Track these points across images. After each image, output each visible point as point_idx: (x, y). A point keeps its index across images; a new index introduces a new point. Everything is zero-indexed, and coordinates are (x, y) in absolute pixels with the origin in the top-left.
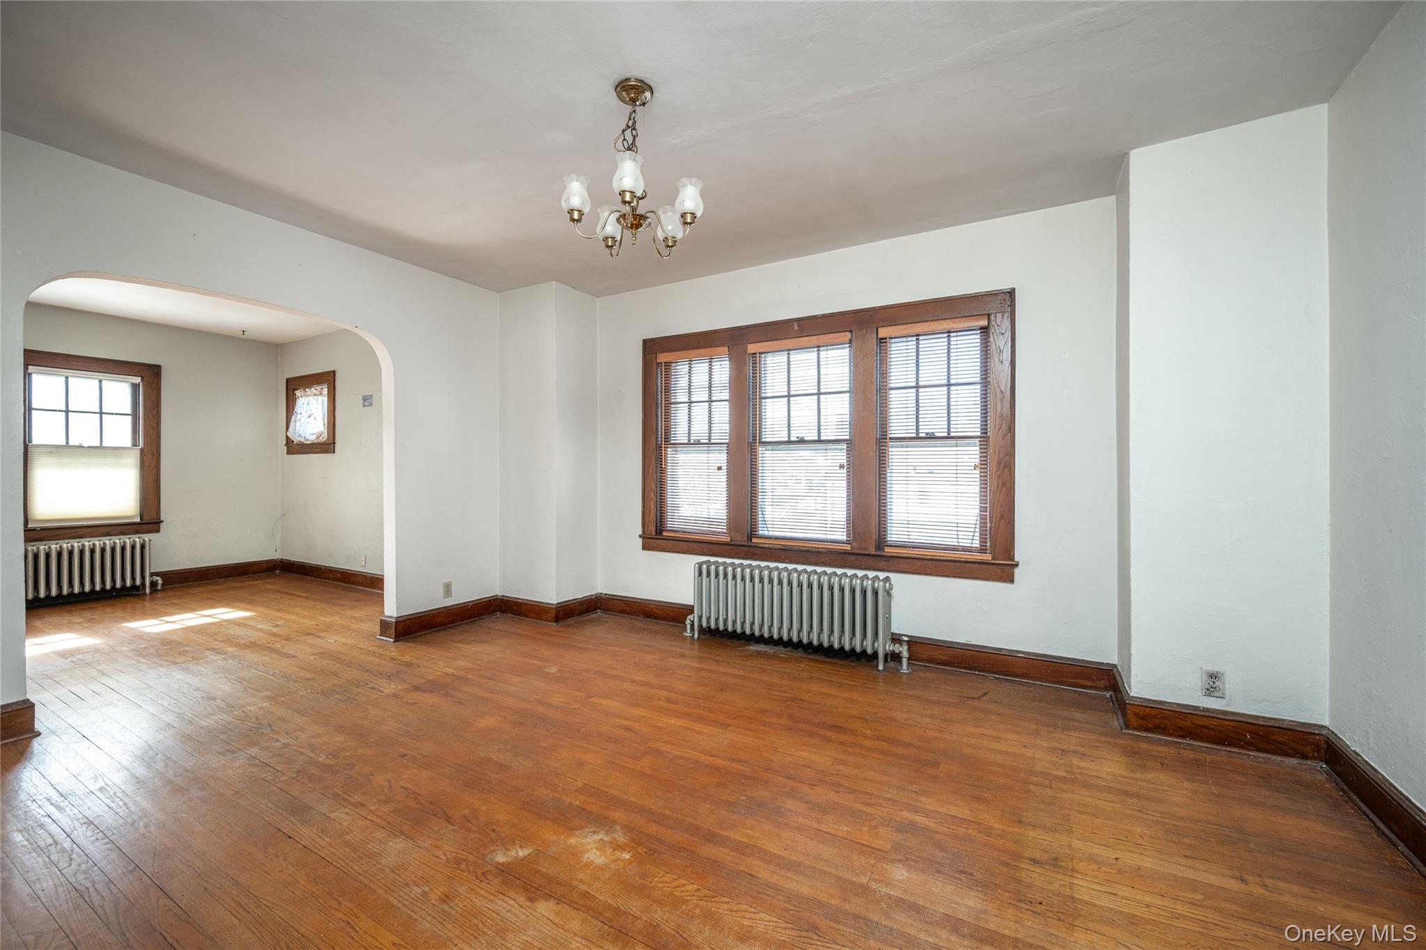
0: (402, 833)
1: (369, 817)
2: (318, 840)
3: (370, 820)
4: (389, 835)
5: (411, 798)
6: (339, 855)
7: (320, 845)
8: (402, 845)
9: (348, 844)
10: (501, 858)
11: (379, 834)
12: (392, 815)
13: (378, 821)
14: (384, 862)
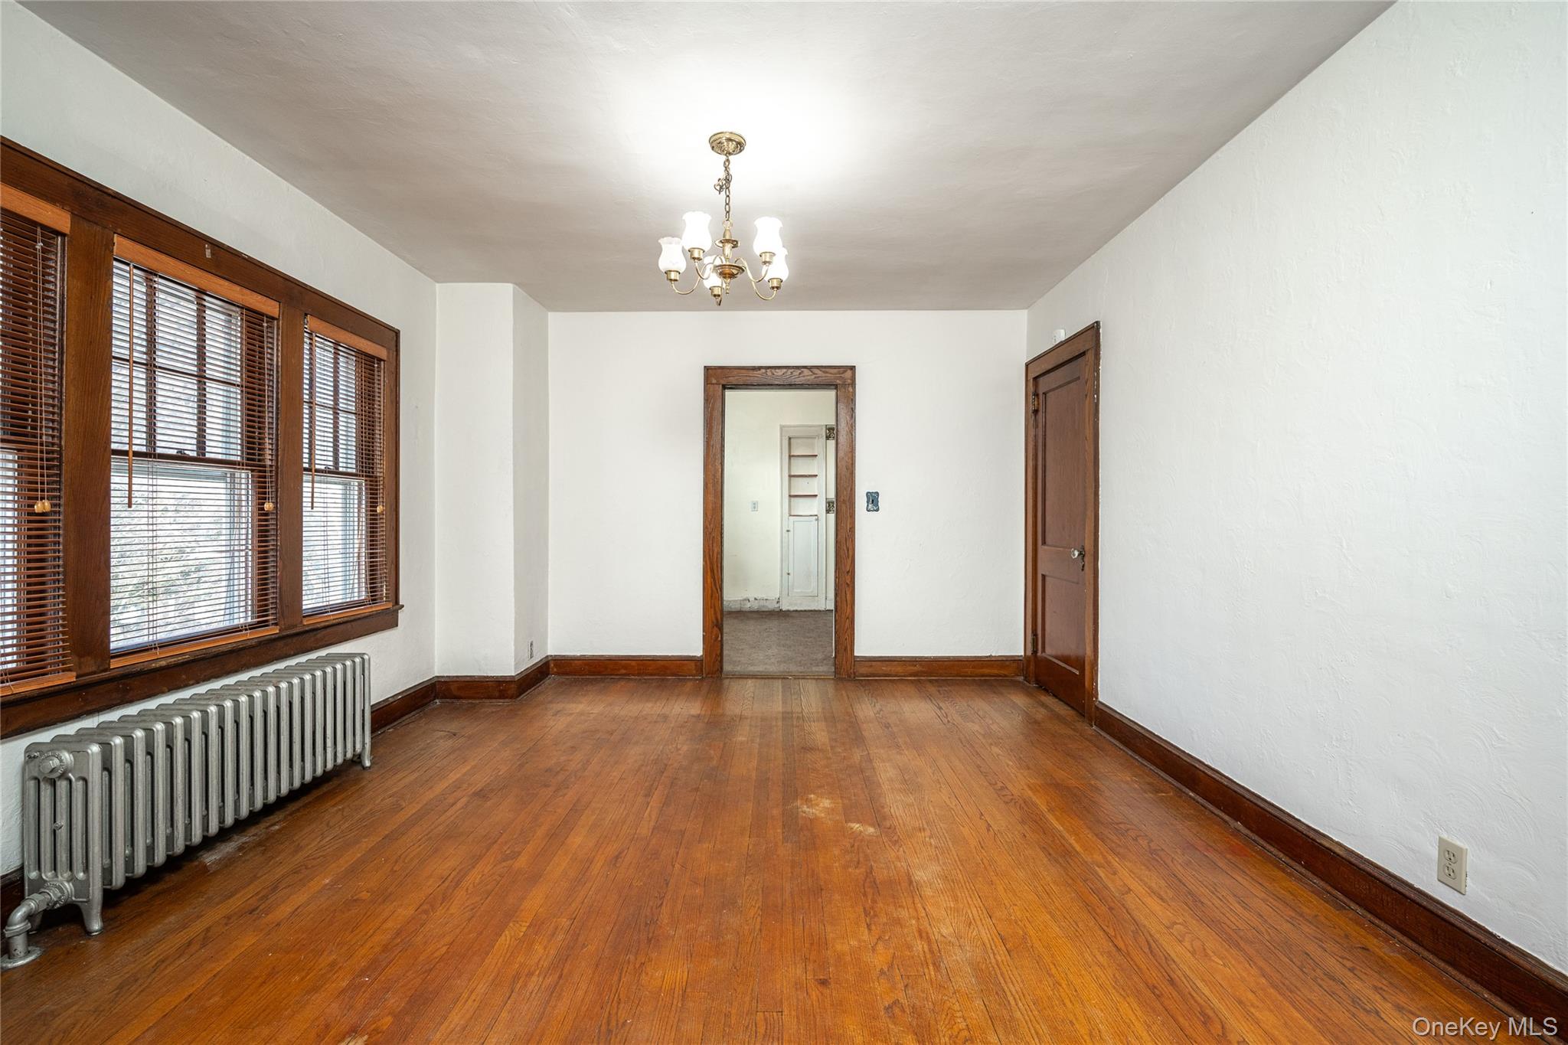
0: (911, 882)
1: (924, 915)
2: (977, 918)
3: (925, 909)
4: (922, 886)
5: (875, 911)
6: (967, 893)
7: (978, 911)
8: (918, 873)
9: (956, 899)
10: (871, 830)
11: (928, 892)
12: (905, 903)
13: (919, 905)
14: (939, 868)
